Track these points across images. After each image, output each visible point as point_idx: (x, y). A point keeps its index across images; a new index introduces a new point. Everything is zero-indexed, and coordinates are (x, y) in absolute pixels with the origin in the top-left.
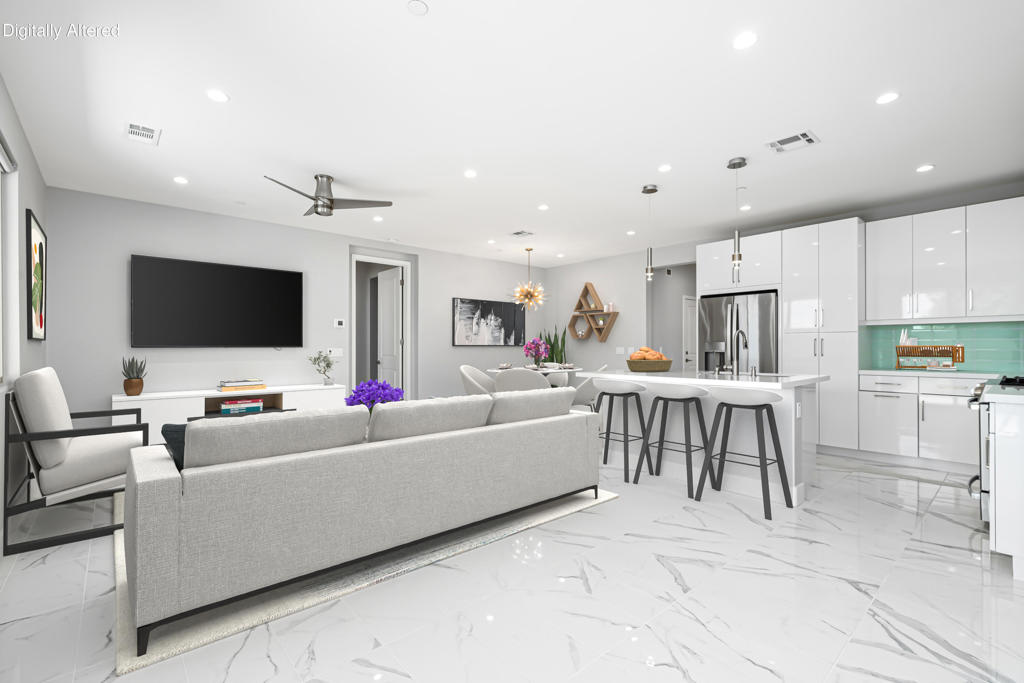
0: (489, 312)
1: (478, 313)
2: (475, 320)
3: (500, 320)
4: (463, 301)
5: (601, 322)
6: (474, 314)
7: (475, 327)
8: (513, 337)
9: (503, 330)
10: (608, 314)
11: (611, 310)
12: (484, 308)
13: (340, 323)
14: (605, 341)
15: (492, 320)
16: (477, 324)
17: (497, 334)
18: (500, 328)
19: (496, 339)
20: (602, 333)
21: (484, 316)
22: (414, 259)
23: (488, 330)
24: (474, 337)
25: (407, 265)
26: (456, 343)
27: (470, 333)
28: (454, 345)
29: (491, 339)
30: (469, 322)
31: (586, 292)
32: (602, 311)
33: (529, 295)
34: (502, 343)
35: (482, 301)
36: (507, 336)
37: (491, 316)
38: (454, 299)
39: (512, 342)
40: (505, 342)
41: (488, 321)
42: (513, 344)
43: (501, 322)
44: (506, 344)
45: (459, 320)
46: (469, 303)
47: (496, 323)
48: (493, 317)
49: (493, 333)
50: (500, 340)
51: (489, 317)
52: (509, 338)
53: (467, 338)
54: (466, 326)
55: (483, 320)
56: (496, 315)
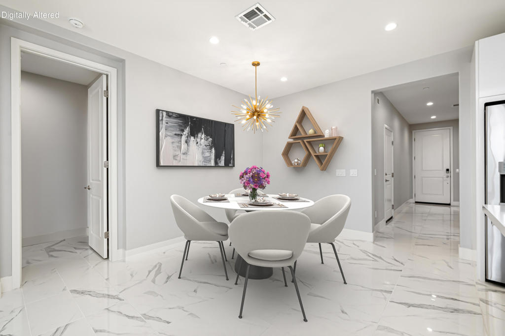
0: (199, 131)
1: (187, 131)
2: (184, 138)
3: (210, 139)
4: (169, 114)
5: (322, 149)
6: (183, 131)
7: (184, 146)
8: (223, 158)
9: (213, 150)
10: (332, 140)
11: (334, 135)
12: (193, 125)
14: (325, 170)
15: (203, 139)
16: (186, 142)
17: (207, 154)
18: (211, 148)
19: (206, 159)
20: (324, 161)
21: (193, 133)
23: (198, 149)
24: (183, 157)
25: (113, 72)
26: (162, 164)
27: (178, 153)
28: (158, 165)
29: (201, 158)
30: (177, 139)
31: (303, 115)
32: (323, 136)
34: (213, 164)
35: (192, 118)
36: (218, 157)
37: (202, 136)
38: (158, 111)
39: (222, 163)
40: (216, 163)
41: (199, 140)
42: (224, 165)
43: (213, 142)
44: (217, 165)
45: (166, 136)
46: (176, 118)
47: (207, 143)
48: (203, 136)
49: (203, 153)
50: (210, 161)
51: (199, 135)
52: (220, 159)
53: (175, 157)
54: (173, 143)
55: (192, 138)
56: (207, 134)
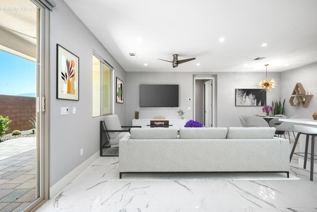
0: (250, 93)
1: (245, 94)
2: (244, 97)
3: (254, 96)
4: (239, 90)
5: (304, 99)
6: (244, 94)
7: (244, 99)
8: (260, 103)
9: (256, 100)
10: (308, 96)
11: (309, 94)
12: (247, 92)
13: (190, 99)
15: (251, 96)
16: (245, 98)
17: (253, 102)
18: (255, 99)
19: (253, 103)
20: (305, 104)
21: (247, 95)
22: (215, 76)
23: (250, 100)
24: (244, 103)
25: (213, 79)
26: (237, 105)
27: (242, 101)
28: (236, 106)
29: (251, 103)
30: (242, 97)
31: (297, 87)
32: (305, 94)
33: (267, 85)
34: (255, 105)
35: (247, 89)
36: (258, 102)
38: (236, 89)
39: (260, 104)
41: (249, 97)
42: (261, 105)
43: (255, 97)
44: (257, 105)
45: (238, 97)
46: (241, 90)
47: (253, 97)
48: (251, 95)
49: (251, 101)
50: (254, 104)
51: (250, 95)
52: (259, 103)
53: (241, 103)
54: (240, 98)
55: (247, 96)
56: (253, 94)
